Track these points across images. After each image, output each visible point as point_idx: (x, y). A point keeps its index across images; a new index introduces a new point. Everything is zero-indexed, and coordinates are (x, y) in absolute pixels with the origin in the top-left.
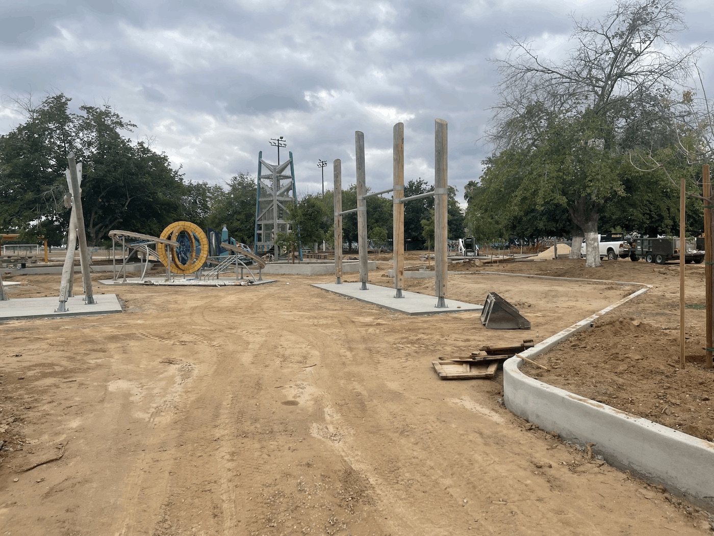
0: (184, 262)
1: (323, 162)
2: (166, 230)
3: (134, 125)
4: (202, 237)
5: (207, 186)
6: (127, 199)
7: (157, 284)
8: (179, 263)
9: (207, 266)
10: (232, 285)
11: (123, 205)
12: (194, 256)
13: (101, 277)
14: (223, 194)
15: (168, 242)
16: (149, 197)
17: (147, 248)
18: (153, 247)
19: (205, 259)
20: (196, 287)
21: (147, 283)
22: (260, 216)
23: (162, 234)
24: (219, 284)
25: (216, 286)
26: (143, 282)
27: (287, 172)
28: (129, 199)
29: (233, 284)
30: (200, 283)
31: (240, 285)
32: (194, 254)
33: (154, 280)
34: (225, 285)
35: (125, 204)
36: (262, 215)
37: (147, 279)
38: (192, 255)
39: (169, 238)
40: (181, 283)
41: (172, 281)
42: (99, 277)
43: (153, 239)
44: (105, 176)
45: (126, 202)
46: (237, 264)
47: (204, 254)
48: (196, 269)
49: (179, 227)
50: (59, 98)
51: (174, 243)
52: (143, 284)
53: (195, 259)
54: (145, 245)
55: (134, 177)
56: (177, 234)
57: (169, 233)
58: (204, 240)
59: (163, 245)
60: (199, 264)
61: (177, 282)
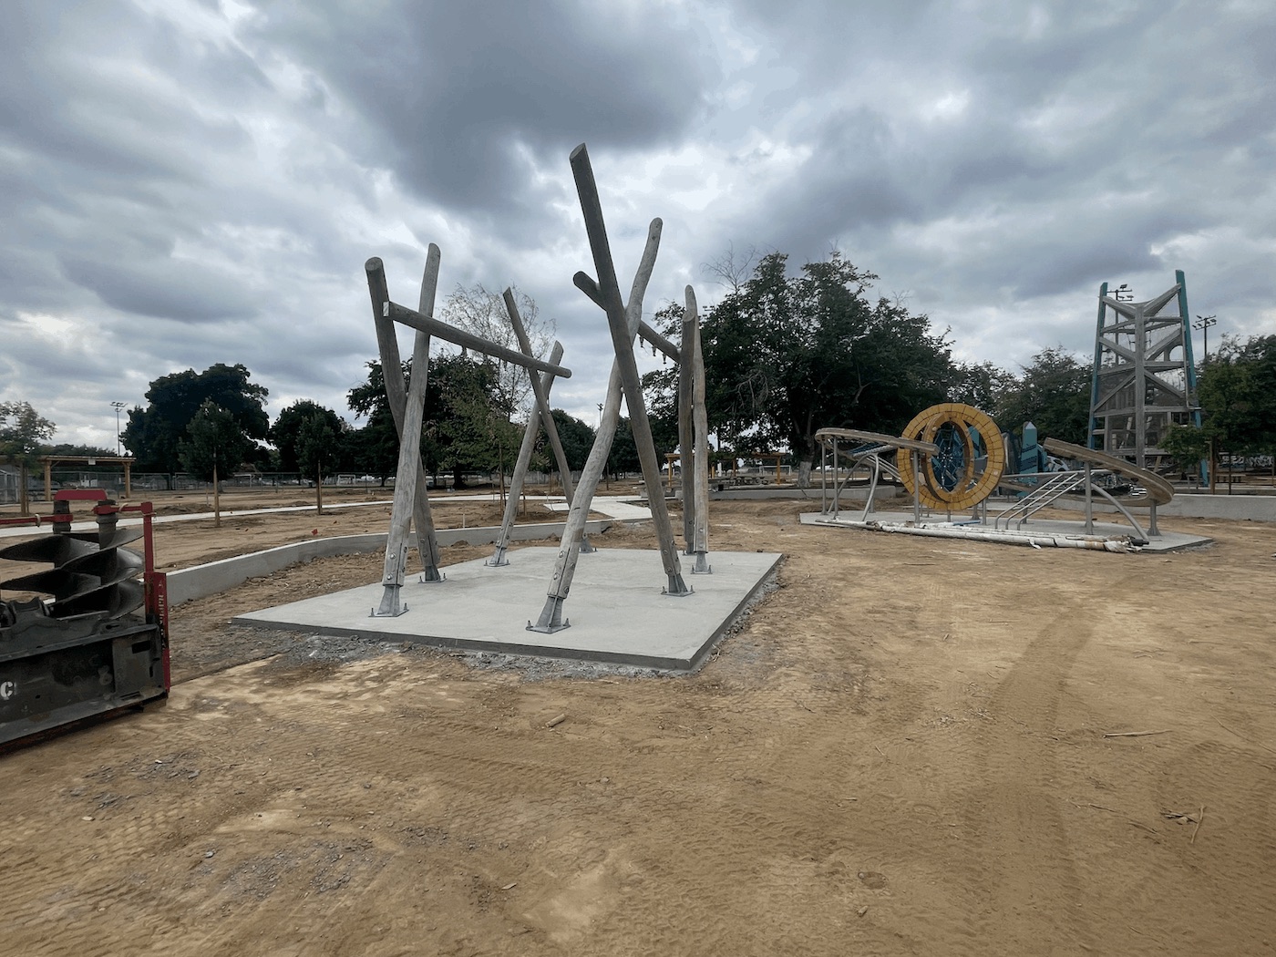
0: (949, 485)
1: (1206, 319)
2: (913, 423)
3: (875, 277)
4: (991, 433)
5: (991, 368)
6: (858, 388)
7: (889, 528)
8: (937, 487)
9: (1000, 492)
10: (1077, 548)
11: (853, 398)
12: (970, 474)
13: (807, 509)
14: (1016, 384)
15: (917, 445)
16: (893, 380)
17: (877, 458)
18: (888, 455)
19: (997, 479)
20: (976, 545)
21: (870, 526)
22: (1099, 405)
23: (906, 432)
24: (1038, 540)
25: (1028, 545)
26: (863, 523)
27: (1171, 310)
28: (862, 387)
29: (1081, 543)
30: (987, 536)
31: (1105, 549)
32: (971, 469)
33: (885, 520)
34: (1056, 546)
35: (855, 396)
36: (1106, 399)
37: (872, 517)
38: (965, 472)
39: (919, 437)
40: (941, 532)
41: (922, 525)
42: (803, 508)
43: (889, 442)
44: (824, 352)
45: (857, 393)
46: (1088, 492)
47: (994, 471)
48: (976, 499)
49: (938, 416)
50: (774, 258)
51: (928, 446)
52: (862, 528)
53: (973, 481)
54: (873, 452)
55: (870, 352)
56: (934, 429)
57: (919, 428)
58: (993, 439)
59: (908, 451)
60: (982, 489)
61: (931, 529)
